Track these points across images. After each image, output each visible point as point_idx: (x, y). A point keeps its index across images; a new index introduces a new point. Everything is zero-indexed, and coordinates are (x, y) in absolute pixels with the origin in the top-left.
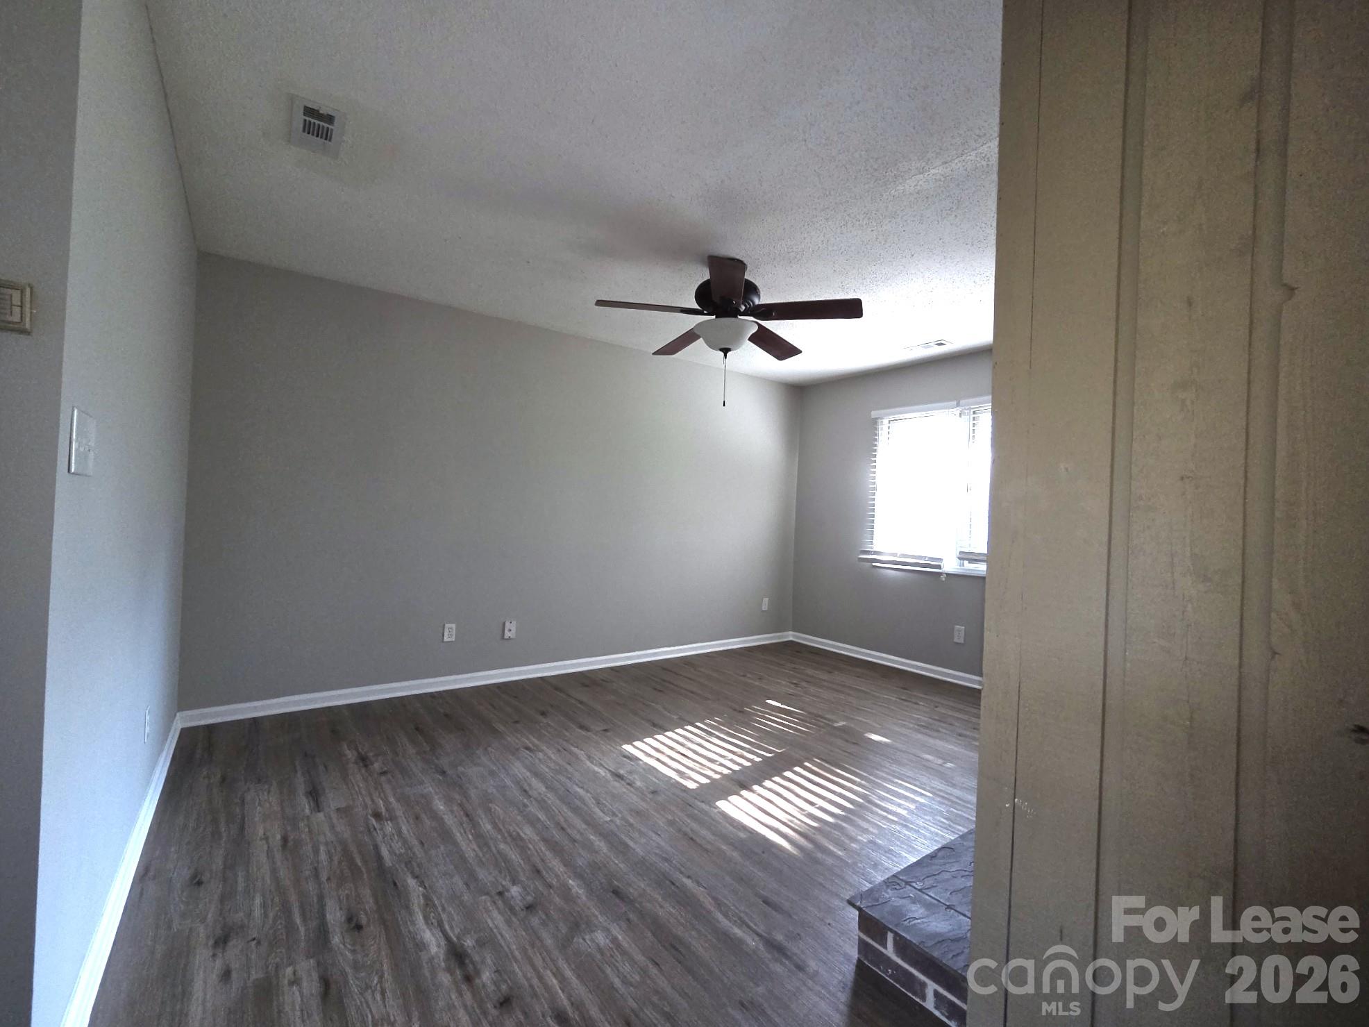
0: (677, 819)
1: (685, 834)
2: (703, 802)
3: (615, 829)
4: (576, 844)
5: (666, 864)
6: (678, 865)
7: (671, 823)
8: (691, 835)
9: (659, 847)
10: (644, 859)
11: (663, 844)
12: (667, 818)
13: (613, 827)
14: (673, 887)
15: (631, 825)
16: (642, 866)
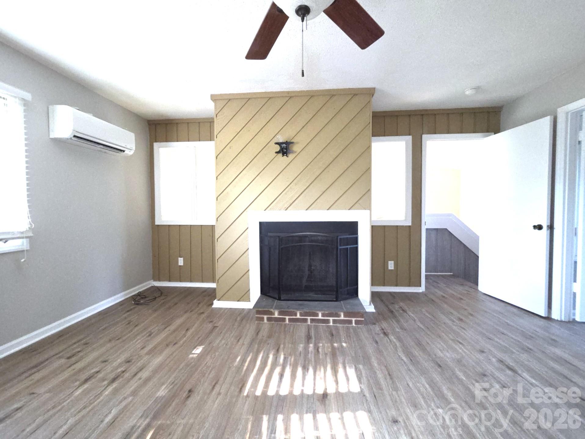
0: (391, 390)
1: (391, 379)
2: (364, 396)
3: (436, 399)
4: (465, 400)
5: (410, 368)
6: (404, 365)
7: (396, 389)
8: (388, 377)
9: (411, 378)
10: (421, 375)
11: (407, 378)
12: (397, 393)
13: (438, 402)
14: (412, 359)
15: (424, 398)
16: (423, 372)
